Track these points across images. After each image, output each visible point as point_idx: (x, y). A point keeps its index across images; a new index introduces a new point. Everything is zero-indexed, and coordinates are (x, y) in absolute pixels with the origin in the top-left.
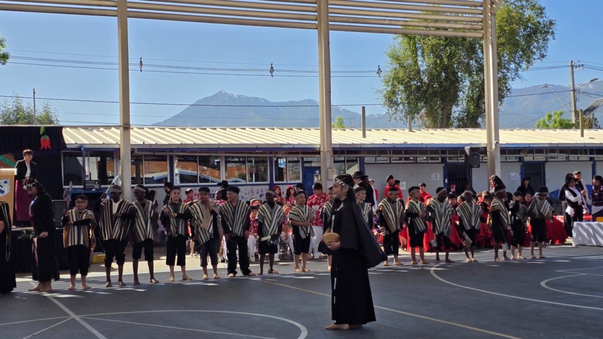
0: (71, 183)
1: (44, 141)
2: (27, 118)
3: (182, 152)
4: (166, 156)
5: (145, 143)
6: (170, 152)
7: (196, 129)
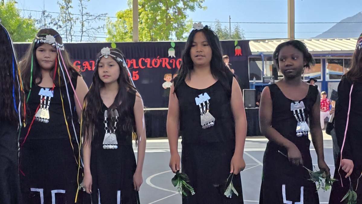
0: (255, 79)
1: (237, 50)
2: (224, 36)
3: (332, 56)
4: (320, 60)
6: (323, 56)
7: (342, 40)
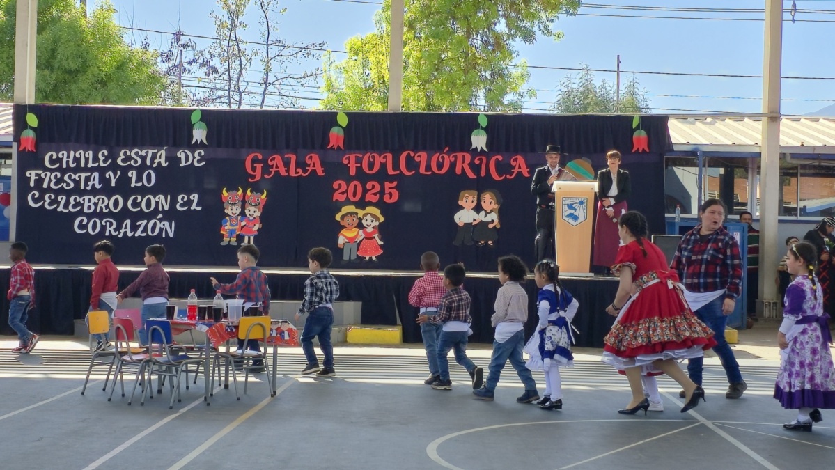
1: (639, 139)
5: (805, 145)
